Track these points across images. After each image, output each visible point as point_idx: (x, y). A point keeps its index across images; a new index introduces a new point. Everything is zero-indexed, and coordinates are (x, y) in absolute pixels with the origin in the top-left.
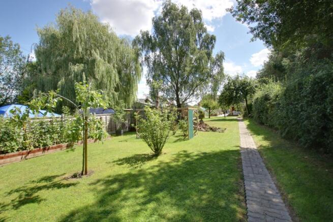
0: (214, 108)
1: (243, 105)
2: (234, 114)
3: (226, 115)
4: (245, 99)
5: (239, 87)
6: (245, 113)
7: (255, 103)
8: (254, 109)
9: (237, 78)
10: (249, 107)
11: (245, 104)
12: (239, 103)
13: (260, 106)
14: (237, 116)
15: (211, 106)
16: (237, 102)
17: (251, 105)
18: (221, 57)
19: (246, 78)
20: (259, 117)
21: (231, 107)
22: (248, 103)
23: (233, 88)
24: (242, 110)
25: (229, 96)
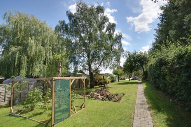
0: (121, 75)
1: (141, 71)
2: (136, 78)
3: (130, 79)
4: (142, 68)
5: (137, 59)
6: (143, 77)
7: (150, 69)
8: (149, 75)
9: (135, 53)
10: (145, 73)
11: (142, 71)
12: (138, 70)
13: (155, 72)
14: (138, 79)
15: (119, 73)
16: (136, 70)
17: (147, 71)
18: (120, 37)
19: (141, 53)
20: (155, 82)
21: (133, 73)
22: (144, 71)
23: (133, 60)
24: (141, 75)
25: (130, 66)
